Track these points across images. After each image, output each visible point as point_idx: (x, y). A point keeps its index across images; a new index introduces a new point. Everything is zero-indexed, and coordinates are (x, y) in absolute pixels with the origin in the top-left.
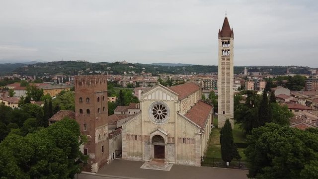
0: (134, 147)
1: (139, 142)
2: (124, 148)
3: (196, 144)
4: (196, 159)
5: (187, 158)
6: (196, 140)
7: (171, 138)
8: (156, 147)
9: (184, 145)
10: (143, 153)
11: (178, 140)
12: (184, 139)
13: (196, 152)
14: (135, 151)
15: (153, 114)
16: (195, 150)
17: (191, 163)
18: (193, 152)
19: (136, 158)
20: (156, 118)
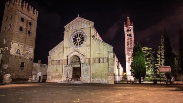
0: (57, 70)
1: (61, 66)
2: (49, 72)
3: (109, 62)
4: (110, 77)
5: (101, 77)
6: (109, 58)
7: (87, 60)
8: (74, 68)
9: (98, 65)
10: (63, 75)
11: (93, 61)
12: (99, 59)
13: (110, 69)
14: (57, 74)
15: (74, 41)
16: (108, 68)
17: (105, 81)
18: (106, 69)
19: (57, 80)
20: (76, 45)
